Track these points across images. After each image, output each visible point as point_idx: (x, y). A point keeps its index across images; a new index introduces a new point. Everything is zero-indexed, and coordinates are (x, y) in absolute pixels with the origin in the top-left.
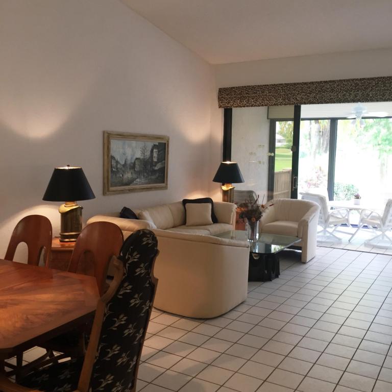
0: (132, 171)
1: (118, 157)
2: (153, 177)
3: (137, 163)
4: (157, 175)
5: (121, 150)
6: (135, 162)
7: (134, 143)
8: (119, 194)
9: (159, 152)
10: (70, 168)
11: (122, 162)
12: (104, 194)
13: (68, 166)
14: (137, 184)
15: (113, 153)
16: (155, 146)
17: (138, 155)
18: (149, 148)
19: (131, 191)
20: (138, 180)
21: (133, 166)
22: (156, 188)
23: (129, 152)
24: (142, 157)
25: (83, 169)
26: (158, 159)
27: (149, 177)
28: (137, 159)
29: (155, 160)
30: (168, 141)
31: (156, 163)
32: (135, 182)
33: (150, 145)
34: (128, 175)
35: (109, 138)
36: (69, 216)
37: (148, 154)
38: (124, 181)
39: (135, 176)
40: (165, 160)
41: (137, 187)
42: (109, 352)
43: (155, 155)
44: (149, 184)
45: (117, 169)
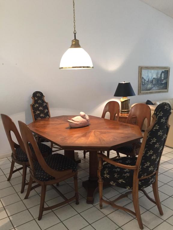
0: (151, 84)
1: (145, 78)
2: (161, 87)
3: (154, 80)
4: (163, 85)
5: (147, 75)
6: (153, 80)
7: (153, 71)
8: (145, 94)
9: (165, 74)
10: (125, 83)
11: (147, 80)
12: (138, 94)
13: (124, 82)
14: (153, 90)
15: (143, 76)
16: (163, 72)
17: (155, 76)
18: (160, 73)
19: (150, 93)
20: (154, 88)
21: (152, 82)
22: (163, 92)
23: (150, 75)
24: (156, 77)
25: (131, 83)
26: (164, 78)
27: (159, 87)
28: (154, 78)
29: (163, 78)
30: (169, 69)
31: (163, 80)
32: (152, 89)
33: (160, 71)
34: (150, 86)
35: (141, 69)
36: (124, 103)
37: (159, 76)
38: (148, 89)
39: (153, 86)
40: (167, 78)
41: (154, 91)
42: (148, 153)
43: (163, 76)
44: (159, 90)
45: (145, 83)
